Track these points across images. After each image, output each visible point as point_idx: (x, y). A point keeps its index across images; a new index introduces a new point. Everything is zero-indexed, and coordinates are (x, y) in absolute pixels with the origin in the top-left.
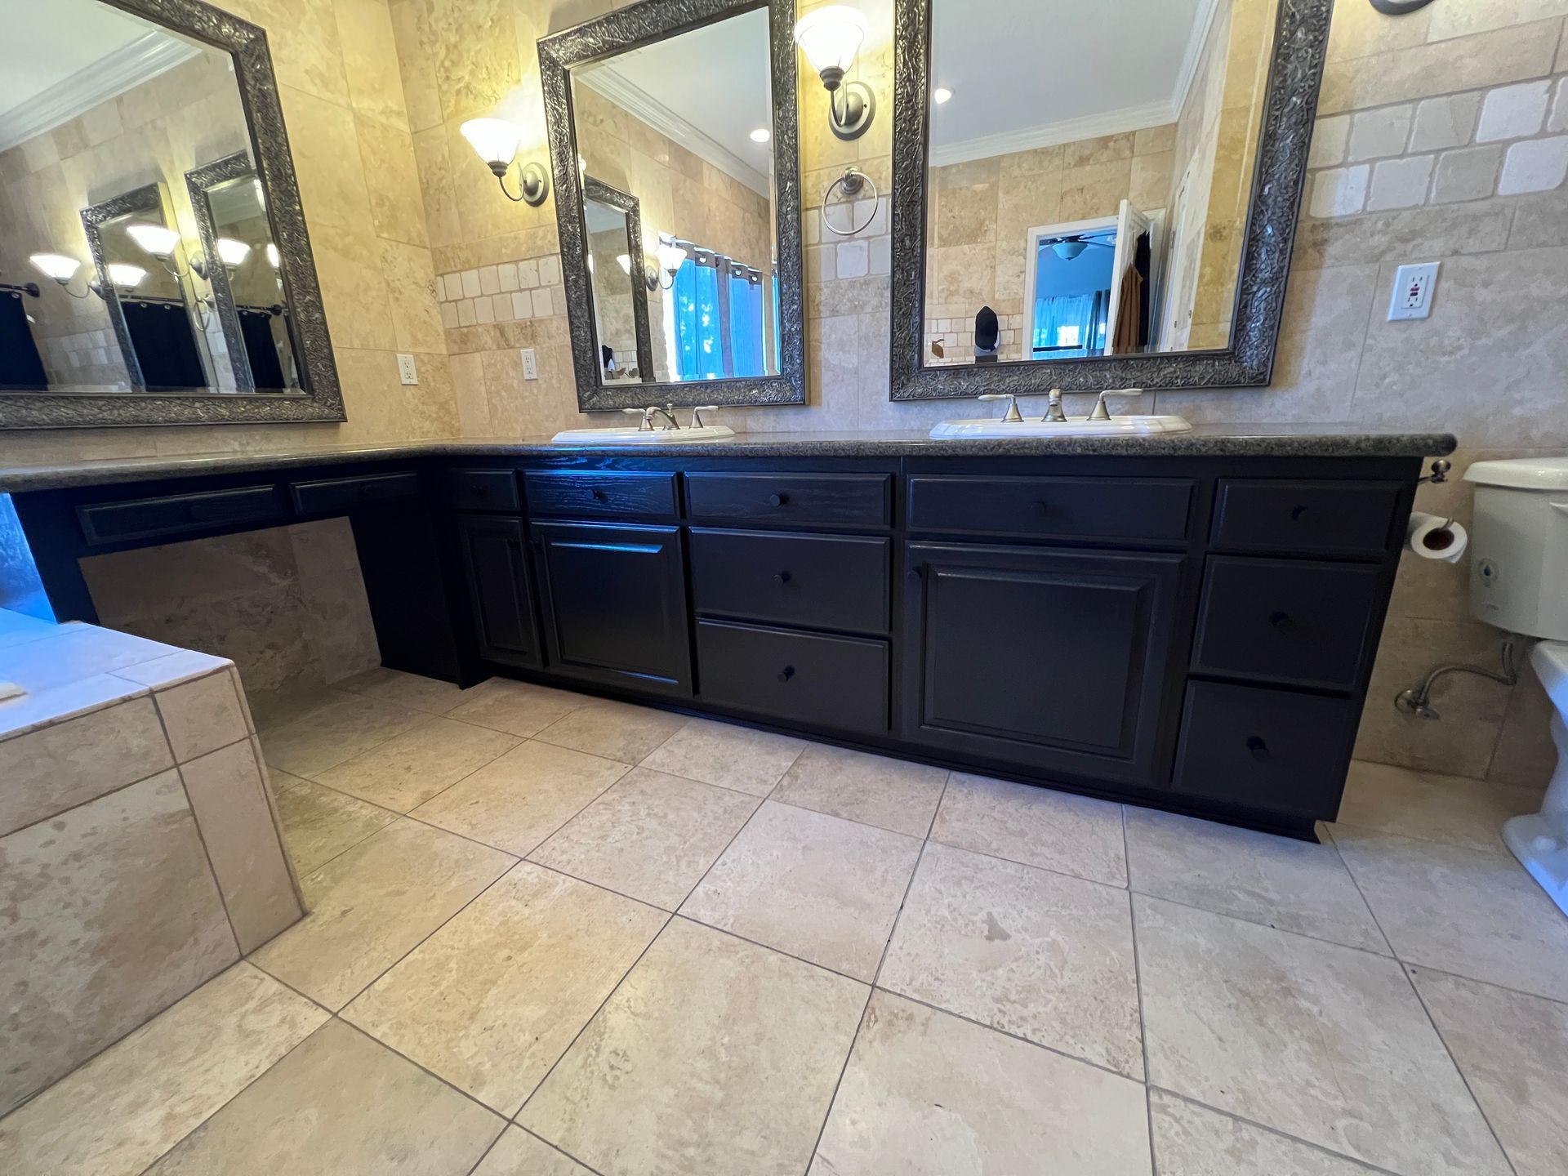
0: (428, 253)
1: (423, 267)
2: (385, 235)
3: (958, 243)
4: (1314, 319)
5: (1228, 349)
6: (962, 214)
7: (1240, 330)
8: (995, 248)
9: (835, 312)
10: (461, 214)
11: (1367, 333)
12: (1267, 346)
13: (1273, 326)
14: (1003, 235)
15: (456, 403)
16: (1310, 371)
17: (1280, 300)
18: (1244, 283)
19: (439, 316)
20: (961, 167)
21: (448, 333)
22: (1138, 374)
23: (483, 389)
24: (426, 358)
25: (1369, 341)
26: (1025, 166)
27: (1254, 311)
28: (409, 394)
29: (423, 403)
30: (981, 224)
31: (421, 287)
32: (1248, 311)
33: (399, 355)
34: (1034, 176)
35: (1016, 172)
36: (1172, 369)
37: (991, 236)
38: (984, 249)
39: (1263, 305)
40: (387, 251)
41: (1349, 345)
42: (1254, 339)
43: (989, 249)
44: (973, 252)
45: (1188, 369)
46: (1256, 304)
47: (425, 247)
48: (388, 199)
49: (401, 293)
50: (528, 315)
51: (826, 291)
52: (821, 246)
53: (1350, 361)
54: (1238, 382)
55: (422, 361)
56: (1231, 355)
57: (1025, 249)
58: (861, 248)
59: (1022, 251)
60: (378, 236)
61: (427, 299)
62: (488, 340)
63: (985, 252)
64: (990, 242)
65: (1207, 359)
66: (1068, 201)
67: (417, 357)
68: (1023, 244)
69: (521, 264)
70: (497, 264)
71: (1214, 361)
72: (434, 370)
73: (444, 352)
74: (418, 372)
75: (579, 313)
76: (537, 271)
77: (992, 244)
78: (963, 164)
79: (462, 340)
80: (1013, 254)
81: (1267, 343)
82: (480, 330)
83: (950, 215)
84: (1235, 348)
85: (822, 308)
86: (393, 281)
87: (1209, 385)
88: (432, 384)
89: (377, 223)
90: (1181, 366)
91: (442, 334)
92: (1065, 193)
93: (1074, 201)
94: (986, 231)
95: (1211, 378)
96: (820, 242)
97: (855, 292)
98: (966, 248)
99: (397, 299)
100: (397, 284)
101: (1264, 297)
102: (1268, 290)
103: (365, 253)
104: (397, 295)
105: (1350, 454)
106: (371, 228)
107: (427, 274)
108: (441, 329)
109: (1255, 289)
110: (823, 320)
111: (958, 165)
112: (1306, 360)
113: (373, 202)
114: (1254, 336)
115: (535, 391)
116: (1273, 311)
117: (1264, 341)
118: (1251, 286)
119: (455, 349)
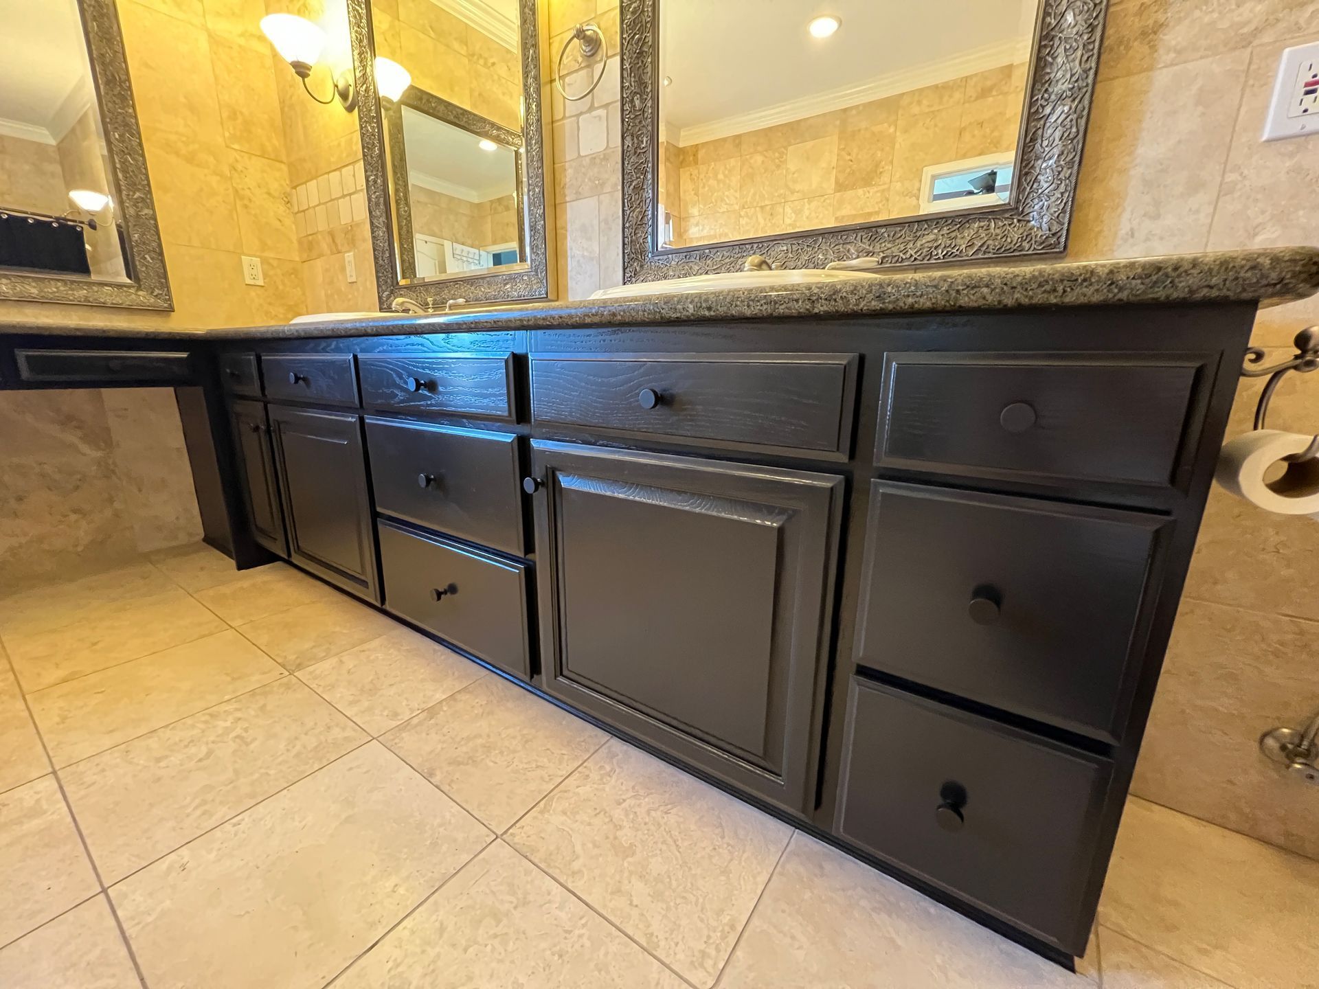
0: (284, 168)
1: (277, 179)
2: (236, 146)
3: (853, 187)
4: (1140, 151)
5: (1009, 204)
6: (860, 157)
7: (1027, 174)
8: (889, 189)
9: (579, 197)
10: (305, 127)
11: (1226, 163)
12: (1062, 194)
13: (1072, 161)
14: (898, 175)
15: (307, 307)
16: (1132, 230)
17: (1083, 122)
18: (1031, 105)
19: (294, 227)
20: (861, 108)
21: (300, 242)
22: (890, 245)
23: (323, 293)
24: (275, 263)
25: (1231, 177)
26: (925, 102)
27: (1045, 143)
28: (253, 294)
29: (270, 304)
30: (877, 166)
31: (274, 197)
32: (1038, 146)
33: (243, 257)
34: (933, 112)
35: (916, 109)
36: (932, 237)
37: (885, 178)
38: (877, 192)
39: (1058, 134)
40: (237, 161)
41: (1195, 186)
42: (1046, 185)
43: (883, 191)
44: (867, 195)
45: (953, 235)
46: (1050, 131)
47: (282, 162)
48: (241, 113)
49: (250, 200)
50: (349, 221)
51: (570, 172)
52: (565, 121)
53: (1197, 211)
54: (1021, 248)
55: (269, 264)
56: (1015, 211)
57: (919, 190)
58: (600, 117)
59: (915, 191)
60: (227, 147)
61: (281, 209)
62: (324, 246)
63: (879, 194)
64: (885, 184)
65: (979, 220)
66: (967, 136)
67: (264, 261)
68: (917, 185)
69: (344, 170)
70: (328, 173)
71: (989, 220)
72: (283, 275)
73: (297, 259)
74: (265, 275)
75: (378, 213)
76: (354, 176)
77: (886, 186)
78: (864, 105)
79: (309, 246)
80: (907, 195)
81: (1063, 187)
82: (320, 237)
83: (849, 158)
84: (1018, 201)
85: (567, 192)
86: (243, 189)
87: (980, 256)
88: (281, 287)
89: (227, 134)
90: (945, 230)
91: (295, 242)
92: (964, 129)
93: (974, 136)
94: (881, 173)
95: (982, 246)
96: (564, 118)
97: (596, 170)
98: (860, 191)
99: (246, 207)
100: (247, 192)
101: (1059, 121)
102: (1066, 109)
103: (211, 159)
104: (246, 202)
105: (1096, 298)
106: (220, 140)
107: (282, 186)
108: (294, 238)
109: (1048, 110)
110: (568, 204)
111: (857, 106)
112: (1126, 215)
113: (225, 115)
114: (1045, 181)
115: (356, 294)
116: (1072, 140)
117: (1058, 185)
118: (1043, 107)
119: (305, 256)
